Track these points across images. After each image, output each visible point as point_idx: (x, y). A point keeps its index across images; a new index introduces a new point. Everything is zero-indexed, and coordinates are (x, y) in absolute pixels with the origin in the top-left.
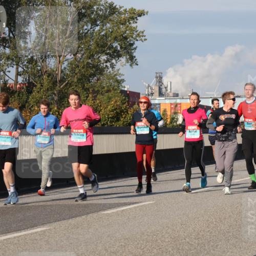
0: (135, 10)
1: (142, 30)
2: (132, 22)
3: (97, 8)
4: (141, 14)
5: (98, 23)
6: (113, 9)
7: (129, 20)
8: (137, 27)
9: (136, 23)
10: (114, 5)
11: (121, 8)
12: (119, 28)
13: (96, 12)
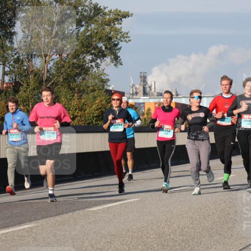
0: (120, 11)
1: (127, 32)
2: (116, 23)
3: (82, 9)
4: (126, 15)
5: (83, 23)
6: (97, 10)
7: (114, 22)
8: (121, 28)
9: (121, 24)
10: (98, 6)
11: (105, 8)
12: (104, 29)
13: (81, 13)
